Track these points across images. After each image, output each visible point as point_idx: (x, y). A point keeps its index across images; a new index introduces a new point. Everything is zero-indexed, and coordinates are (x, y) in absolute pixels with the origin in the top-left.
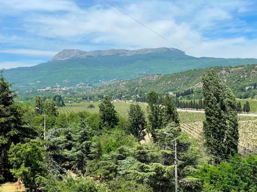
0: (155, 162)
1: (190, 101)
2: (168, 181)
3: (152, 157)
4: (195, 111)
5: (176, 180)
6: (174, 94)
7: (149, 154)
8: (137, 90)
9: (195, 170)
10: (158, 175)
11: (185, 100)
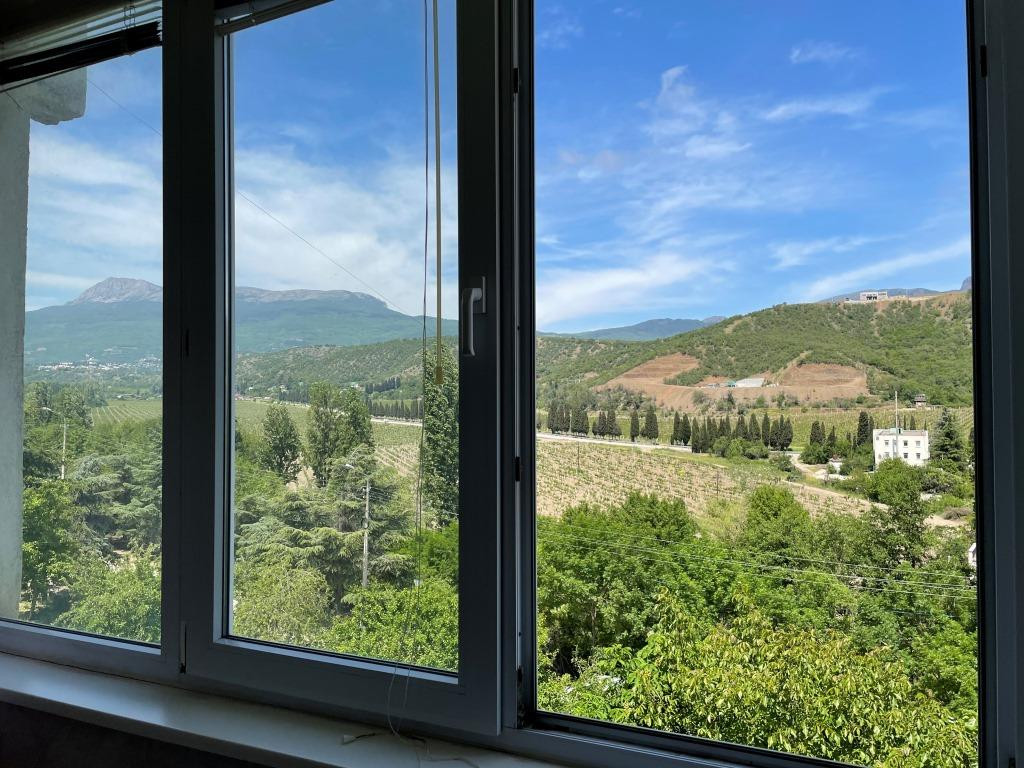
0: (323, 526)
1: (394, 402)
2: (349, 562)
3: (318, 517)
4: (403, 423)
5: (364, 560)
6: (362, 386)
7: (311, 511)
8: (282, 376)
9: (403, 538)
10: (329, 551)
11: (383, 401)
